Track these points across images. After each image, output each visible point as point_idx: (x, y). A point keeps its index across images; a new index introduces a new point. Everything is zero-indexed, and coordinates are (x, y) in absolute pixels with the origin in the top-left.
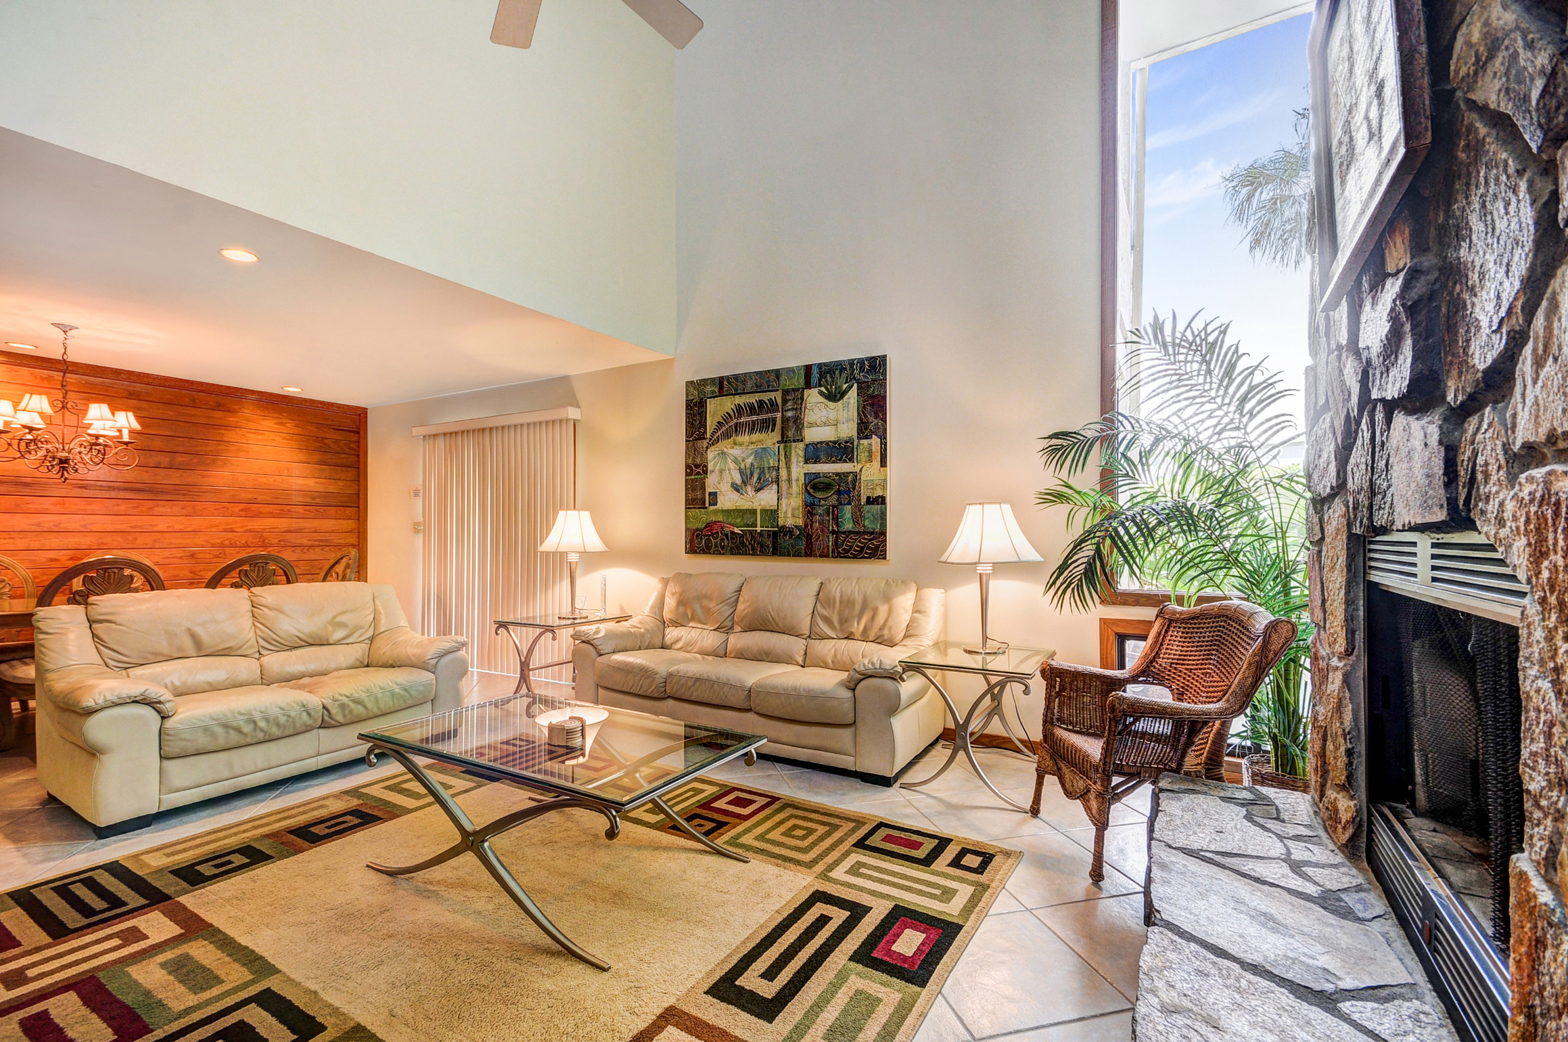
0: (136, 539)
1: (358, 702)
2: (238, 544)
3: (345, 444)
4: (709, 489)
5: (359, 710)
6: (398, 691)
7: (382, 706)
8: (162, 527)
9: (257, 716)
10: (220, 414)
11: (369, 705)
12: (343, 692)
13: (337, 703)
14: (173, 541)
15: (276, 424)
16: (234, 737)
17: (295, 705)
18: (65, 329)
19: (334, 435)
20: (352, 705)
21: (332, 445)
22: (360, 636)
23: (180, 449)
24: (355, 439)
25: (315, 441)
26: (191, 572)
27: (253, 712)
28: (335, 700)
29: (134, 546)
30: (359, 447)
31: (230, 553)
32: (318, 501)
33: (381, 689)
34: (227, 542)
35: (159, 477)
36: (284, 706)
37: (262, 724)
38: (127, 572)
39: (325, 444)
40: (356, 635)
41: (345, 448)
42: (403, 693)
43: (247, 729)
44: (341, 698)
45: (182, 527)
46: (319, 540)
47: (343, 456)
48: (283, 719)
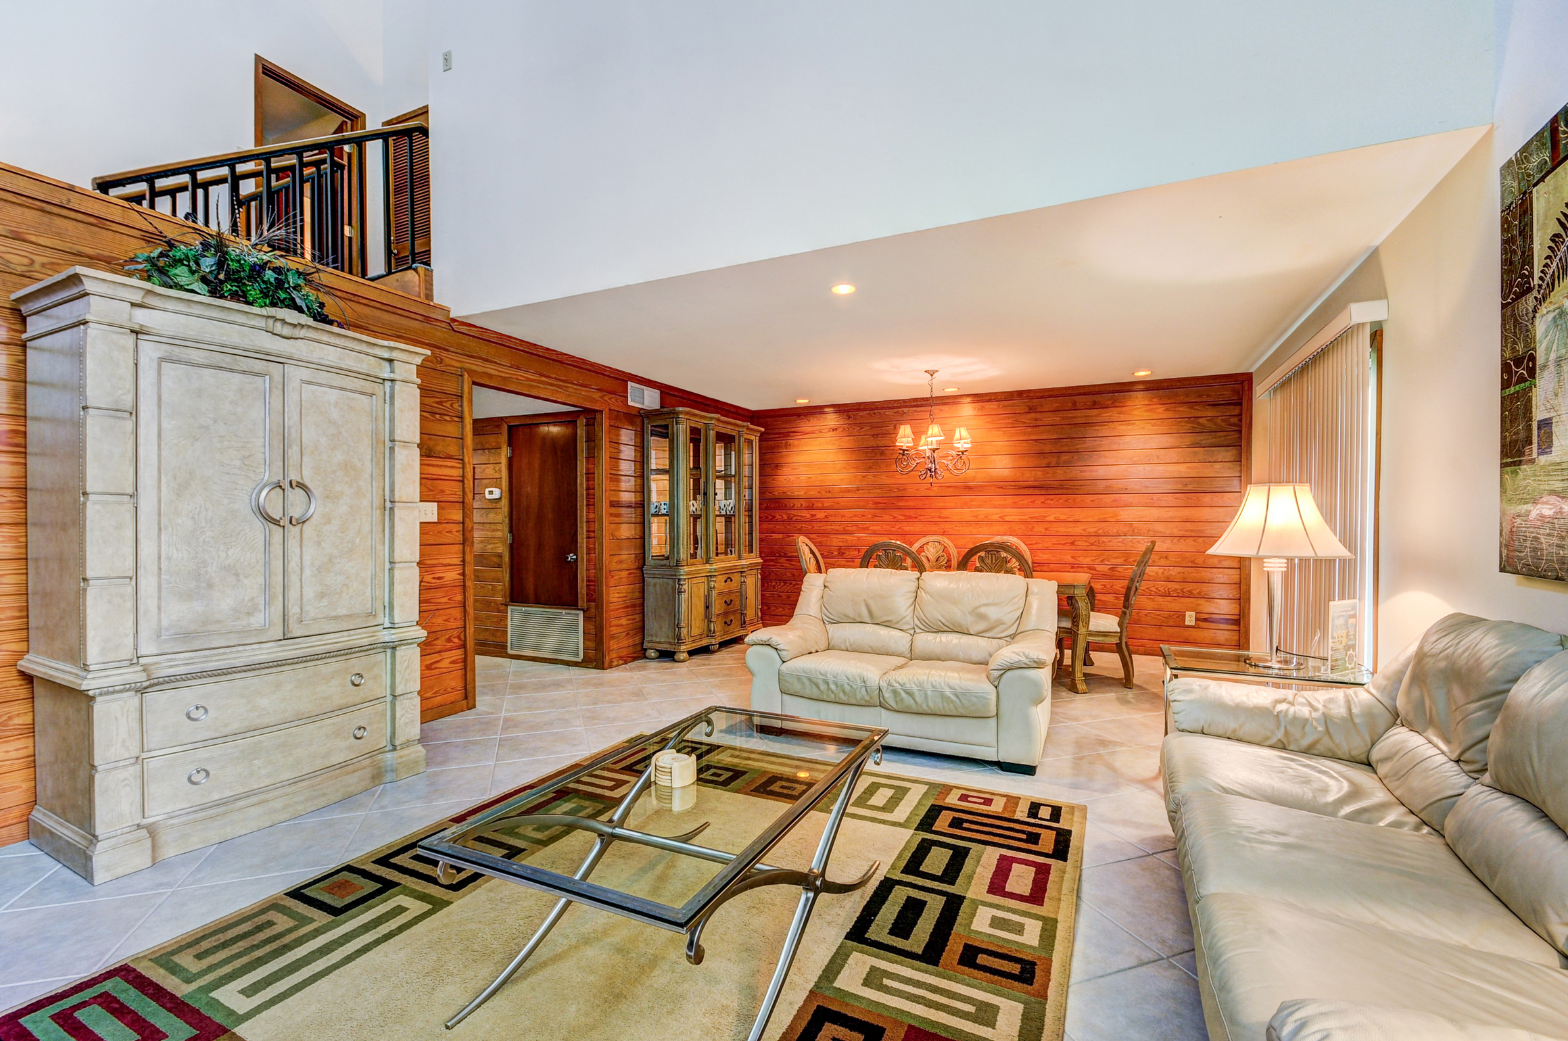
0: (1033, 527)
1: (909, 693)
2: (1111, 533)
3: (1223, 420)
4: (1539, 414)
5: (908, 700)
6: (948, 694)
7: (931, 705)
8: (1051, 518)
9: (831, 679)
10: (1095, 412)
11: (918, 699)
12: (899, 680)
13: (891, 688)
14: (1059, 529)
15: (1146, 411)
16: (815, 693)
17: (858, 679)
18: (932, 373)
19: (1210, 412)
20: (903, 694)
21: (1208, 424)
22: (1001, 632)
23: (1065, 449)
24: (1237, 412)
25: (1186, 422)
26: (1072, 557)
27: (828, 675)
28: (890, 684)
29: (1032, 533)
30: (1241, 420)
31: (1103, 542)
32: (1190, 487)
33: (933, 687)
34: (1101, 532)
35: (1048, 475)
36: (850, 677)
37: (833, 687)
38: (1004, 554)
39: (1199, 423)
40: (996, 630)
41: (1223, 424)
42: (953, 698)
43: (823, 687)
44: (895, 684)
45: (1065, 517)
46: (1192, 531)
47: (1220, 434)
48: (847, 688)
